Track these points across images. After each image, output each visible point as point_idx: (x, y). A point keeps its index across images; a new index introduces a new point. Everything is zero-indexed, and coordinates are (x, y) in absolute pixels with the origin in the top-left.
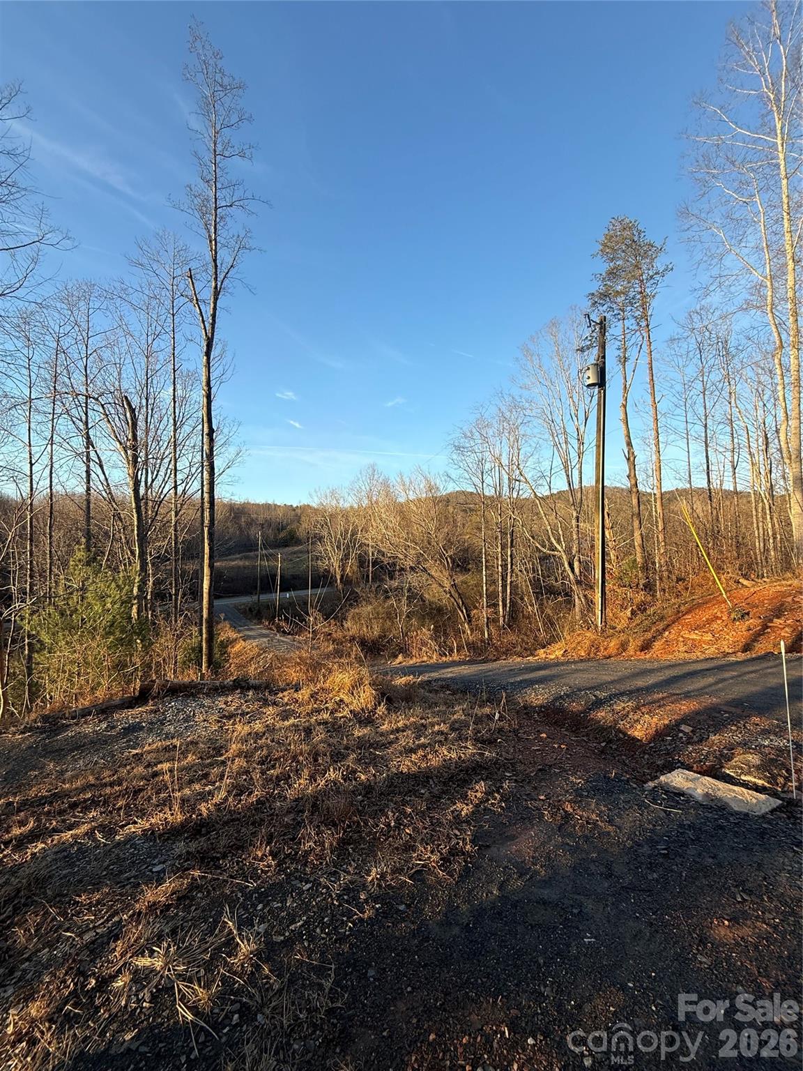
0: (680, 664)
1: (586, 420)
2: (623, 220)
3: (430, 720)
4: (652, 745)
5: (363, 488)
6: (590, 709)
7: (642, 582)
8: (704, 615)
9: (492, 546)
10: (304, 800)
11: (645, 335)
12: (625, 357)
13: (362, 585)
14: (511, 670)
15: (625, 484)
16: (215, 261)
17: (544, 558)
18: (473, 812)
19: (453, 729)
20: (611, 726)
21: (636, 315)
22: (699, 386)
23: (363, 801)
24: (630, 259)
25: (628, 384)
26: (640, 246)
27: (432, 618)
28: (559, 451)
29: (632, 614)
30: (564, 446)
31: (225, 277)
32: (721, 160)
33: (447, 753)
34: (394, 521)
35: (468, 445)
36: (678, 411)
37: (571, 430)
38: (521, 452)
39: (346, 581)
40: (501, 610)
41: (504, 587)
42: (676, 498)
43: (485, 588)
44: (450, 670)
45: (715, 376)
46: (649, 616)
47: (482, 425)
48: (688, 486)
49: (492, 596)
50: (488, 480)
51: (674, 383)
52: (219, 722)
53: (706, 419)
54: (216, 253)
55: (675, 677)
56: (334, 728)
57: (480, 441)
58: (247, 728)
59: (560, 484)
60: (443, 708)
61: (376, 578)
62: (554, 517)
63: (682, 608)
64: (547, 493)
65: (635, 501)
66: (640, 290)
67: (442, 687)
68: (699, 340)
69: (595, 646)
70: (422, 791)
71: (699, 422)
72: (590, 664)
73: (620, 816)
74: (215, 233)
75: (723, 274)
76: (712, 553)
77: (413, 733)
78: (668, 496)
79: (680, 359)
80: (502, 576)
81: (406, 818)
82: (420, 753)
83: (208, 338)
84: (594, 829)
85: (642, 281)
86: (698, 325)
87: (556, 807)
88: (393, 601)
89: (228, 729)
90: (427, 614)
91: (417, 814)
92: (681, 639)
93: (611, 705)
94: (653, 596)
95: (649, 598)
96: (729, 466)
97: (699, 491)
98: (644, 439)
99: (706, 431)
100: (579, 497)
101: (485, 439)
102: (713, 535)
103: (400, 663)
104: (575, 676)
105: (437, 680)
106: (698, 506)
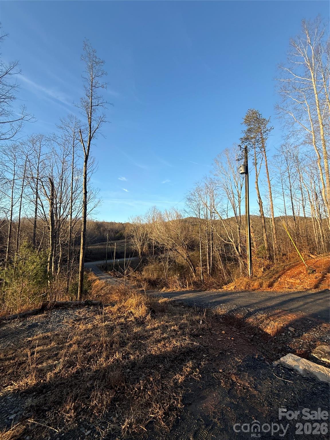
0: (286, 295)
1: (241, 188)
2: (253, 110)
3: (170, 323)
4: (276, 337)
5: (151, 216)
6: (246, 317)
7: (268, 256)
8: (295, 271)
9: (204, 240)
10: (100, 371)
11: (264, 154)
12: (256, 163)
13: (150, 256)
14: (211, 296)
15: (258, 214)
16: (90, 126)
17: (226, 245)
18: (184, 380)
19: (180, 328)
20: (255, 327)
21: (260, 146)
22: (287, 175)
23: (130, 372)
24: (256, 125)
25: (258, 173)
26: (260, 120)
27: (179, 271)
28: (230, 200)
29: (264, 270)
30: (233, 199)
31: (94, 132)
32: (291, 88)
33: (176, 343)
34: (163, 229)
35: (193, 198)
36: (279, 184)
37: (235, 192)
38: (215, 201)
39: (143, 254)
40: (208, 267)
41: (209, 257)
42: (280, 220)
43: (201, 258)
44: (184, 295)
45: (293, 171)
46: (271, 271)
47: (198, 190)
48: (285, 215)
49: (204, 261)
50: (202, 212)
51: (277, 173)
52: (73, 323)
53: (291, 188)
54: (91, 123)
55: (284, 301)
56: (125, 327)
57: (198, 197)
58: (84, 327)
59: (231, 214)
60: (178, 316)
61: (156, 253)
62: (229, 228)
63: (286, 268)
64: (226, 218)
65: (263, 221)
66: (261, 136)
67: (180, 304)
68: (286, 156)
69: (248, 284)
70: (161, 366)
71: (288, 189)
72: (246, 293)
73: (260, 384)
74: (91, 115)
75: (294, 130)
76: (297, 243)
77: (161, 331)
78: (277, 219)
79: (278, 164)
80: (208, 252)
81: (149, 384)
82: (163, 343)
83: (86, 155)
84: (247, 392)
85: (262, 133)
86: (285, 150)
87: (227, 377)
88: (162, 263)
89: (76, 327)
90: (177, 269)
91: (155, 381)
92: (286, 282)
93: (256, 315)
94: (273, 262)
95: (271, 263)
96: (301, 207)
97: (290, 217)
98: (265, 196)
99: (291, 192)
100: (240, 219)
101: (200, 196)
102: (297, 235)
103: (164, 291)
104: (239, 299)
105: (178, 300)
106: (290, 223)
